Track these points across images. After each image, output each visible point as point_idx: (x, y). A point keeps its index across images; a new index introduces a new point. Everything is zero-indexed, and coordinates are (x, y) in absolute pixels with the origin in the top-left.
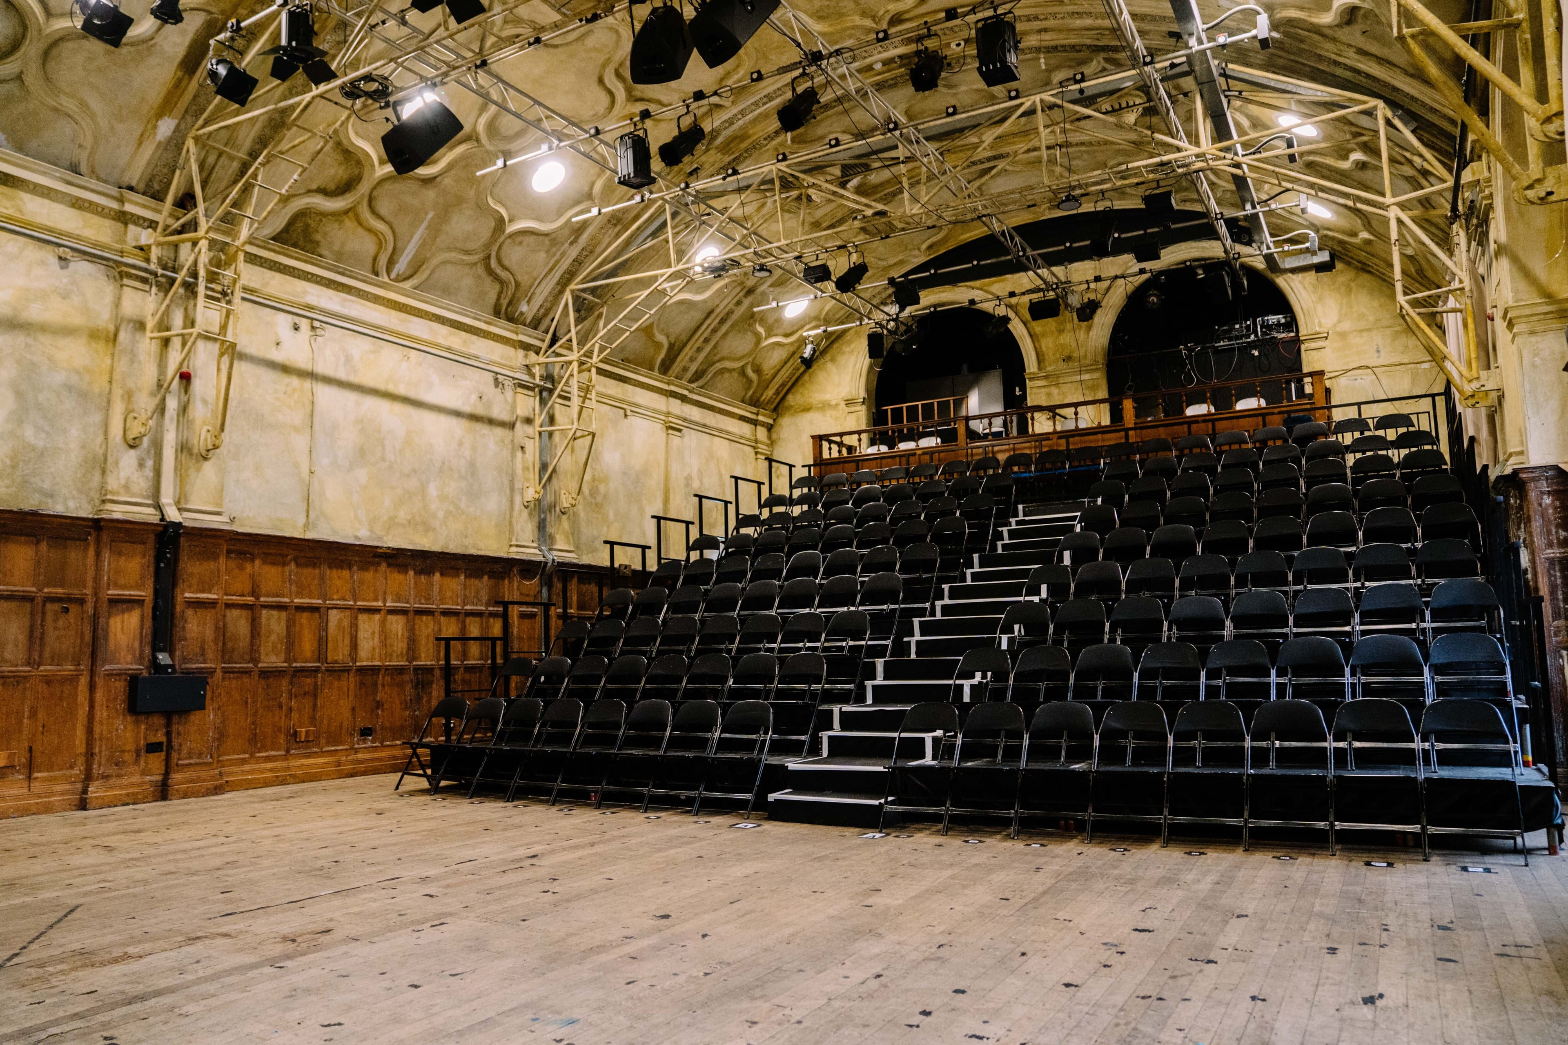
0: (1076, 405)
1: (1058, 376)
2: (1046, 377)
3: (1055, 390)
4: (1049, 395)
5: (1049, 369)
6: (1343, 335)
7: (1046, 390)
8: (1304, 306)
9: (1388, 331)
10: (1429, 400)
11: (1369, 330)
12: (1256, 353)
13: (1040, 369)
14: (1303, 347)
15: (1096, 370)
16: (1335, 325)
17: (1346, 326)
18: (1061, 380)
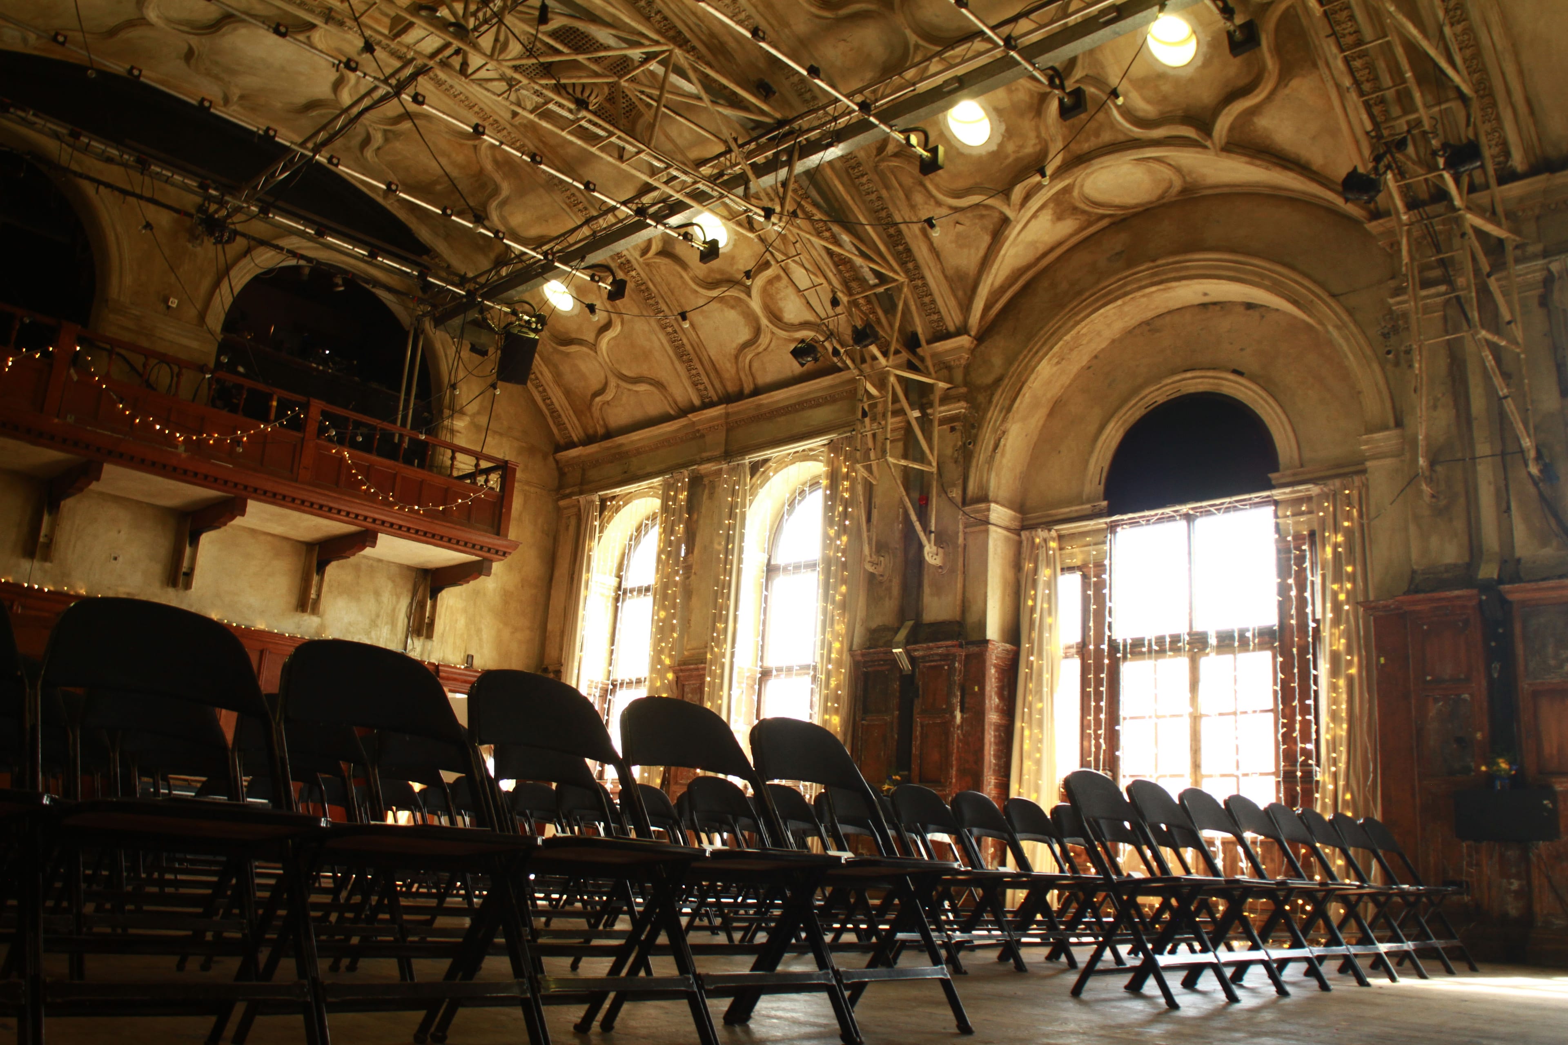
1: (155, 325)
2: (138, 319)
6: (479, 429)
7: (133, 336)
9: (516, 444)
11: (501, 434)
13: (132, 302)
15: (211, 341)
16: (474, 415)
17: (483, 420)
18: (158, 333)
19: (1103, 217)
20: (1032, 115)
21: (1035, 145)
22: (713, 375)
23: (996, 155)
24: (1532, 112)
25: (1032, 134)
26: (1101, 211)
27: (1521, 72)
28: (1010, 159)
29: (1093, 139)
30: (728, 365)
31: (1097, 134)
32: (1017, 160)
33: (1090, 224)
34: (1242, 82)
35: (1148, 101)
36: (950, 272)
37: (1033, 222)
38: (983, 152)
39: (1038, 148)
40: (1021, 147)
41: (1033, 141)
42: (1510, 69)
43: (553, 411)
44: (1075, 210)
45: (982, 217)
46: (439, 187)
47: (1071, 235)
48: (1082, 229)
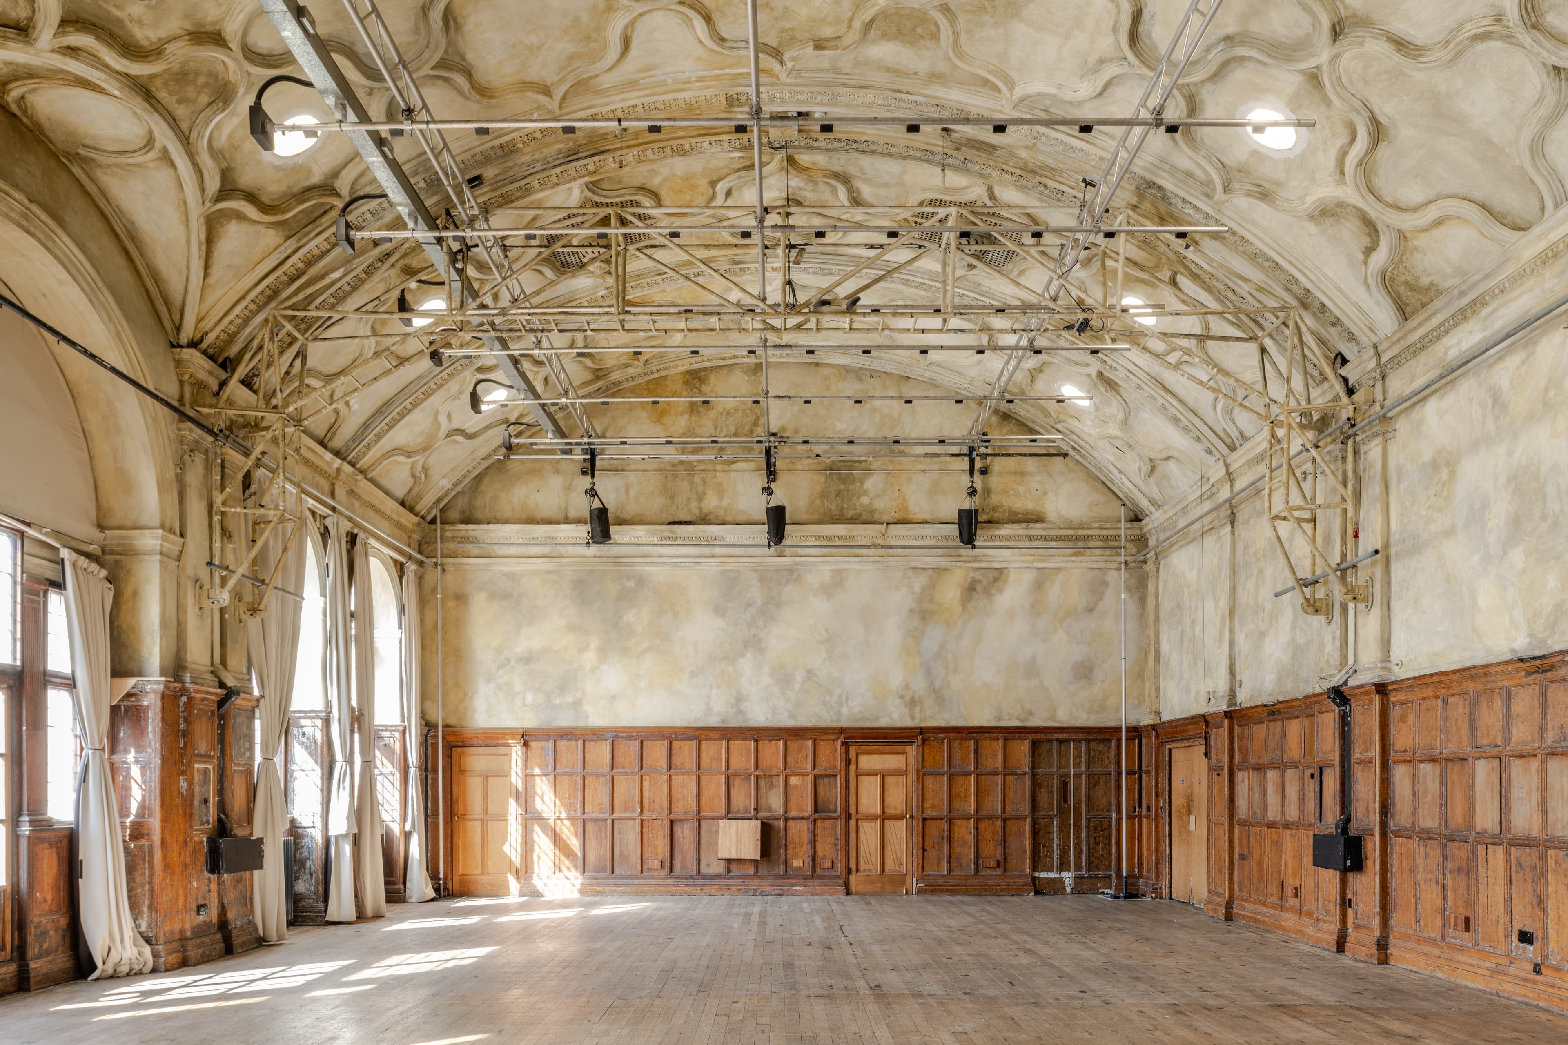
20: (189, 27)
21: (148, 38)
25: (162, 33)
28: (116, 12)
29: (174, 98)
31: (180, 102)
32: (120, 21)
34: (265, 199)
35: (230, 136)
39: (145, 43)
40: (140, 23)
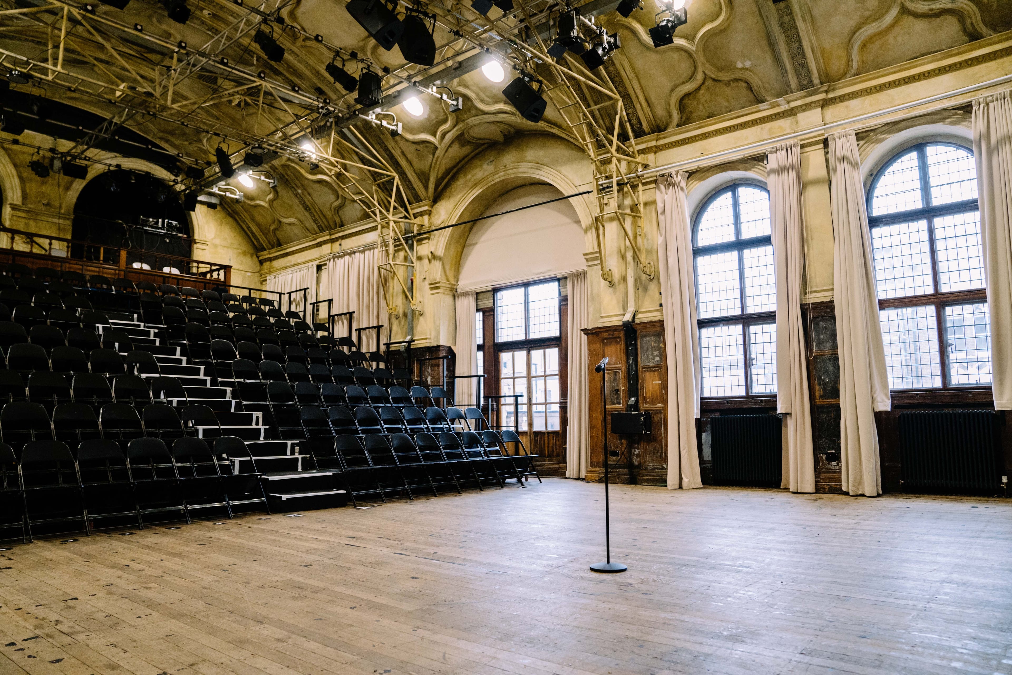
0: (51, 238)
1: (37, 214)
2: (27, 212)
3: (32, 223)
4: (27, 225)
5: (29, 206)
6: (215, 246)
7: (26, 221)
8: (200, 224)
9: (236, 251)
10: (248, 291)
11: (228, 247)
12: (168, 241)
13: (23, 204)
14: (195, 246)
15: (68, 219)
16: (212, 239)
17: (217, 241)
18: (39, 217)
19: (484, 144)
22: (322, 217)
23: (429, 119)
24: (649, 105)
26: (482, 142)
27: (642, 88)
28: (433, 120)
29: (468, 113)
30: (328, 213)
31: (469, 111)
32: (437, 122)
33: (479, 147)
36: (418, 171)
37: (450, 149)
38: (422, 118)
40: (439, 116)
41: (443, 114)
42: (636, 86)
43: (252, 233)
44: (469, 143)
45: (427, 147)
46: (177, 132)
47: (471, 152)
48: (475, 149)
